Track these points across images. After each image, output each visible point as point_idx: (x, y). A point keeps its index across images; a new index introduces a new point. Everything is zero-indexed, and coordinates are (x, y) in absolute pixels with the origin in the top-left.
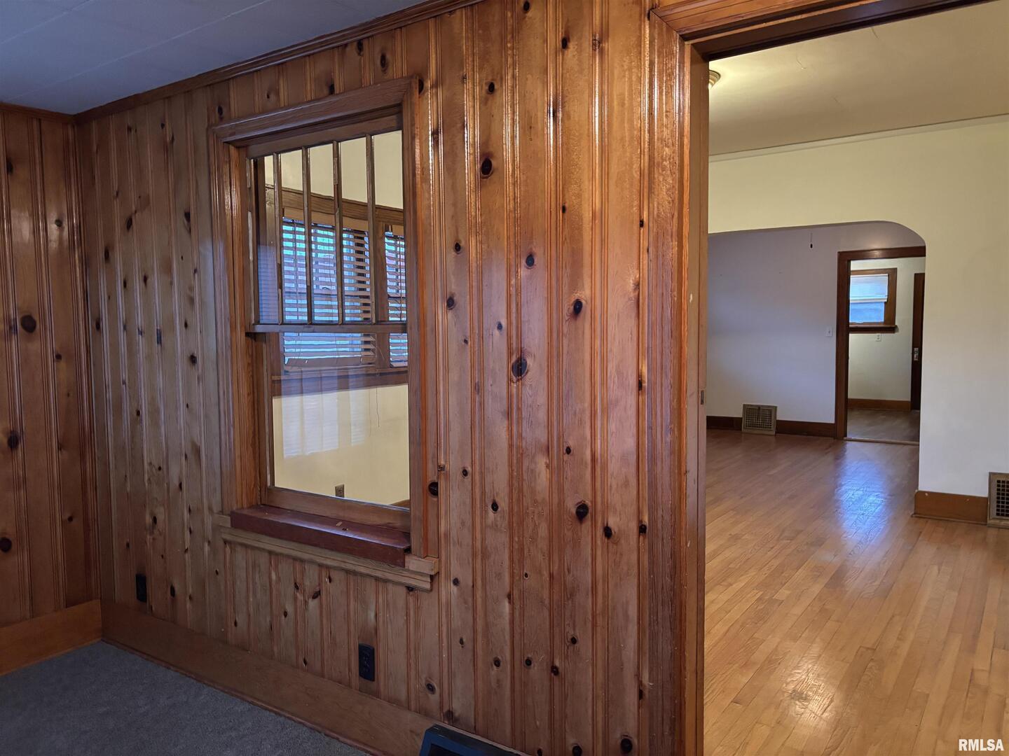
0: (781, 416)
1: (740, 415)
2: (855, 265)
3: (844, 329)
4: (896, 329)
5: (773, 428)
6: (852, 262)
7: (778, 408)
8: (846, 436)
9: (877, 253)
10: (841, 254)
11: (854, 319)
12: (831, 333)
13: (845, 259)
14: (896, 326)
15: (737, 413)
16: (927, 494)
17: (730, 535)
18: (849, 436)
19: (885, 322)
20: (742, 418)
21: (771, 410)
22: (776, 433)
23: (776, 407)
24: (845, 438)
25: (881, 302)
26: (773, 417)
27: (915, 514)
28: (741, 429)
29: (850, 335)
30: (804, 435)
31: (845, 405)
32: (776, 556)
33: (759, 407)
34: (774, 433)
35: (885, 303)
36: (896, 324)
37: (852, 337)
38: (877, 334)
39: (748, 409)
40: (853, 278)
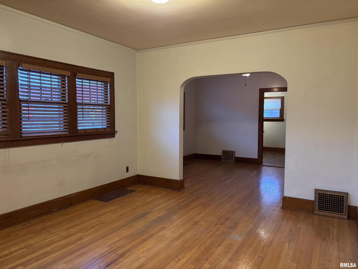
0: (237, 155)
1: (221, 154)
2: (266, 95)
3: (261, 120)
4: (284, 121)
5: (234, 160)
6: (265, 93)
7: (235, 152)
8: (262, 164)
9: (276, 89)
10: (260, 89)
11: (266, 115)
12: (256, 121)
13: (262, 91)
14: (284, 119)
15: (220, 153)
16: (287, 198)
17: (194, 221)
18: (263, 164)
19: (280, 118)
20: (221, 156)
21: (233, 153)
22: (235, 162)
23: (235, 151)
24: (262, 165)
25: (278, 110)
26: (233, 156)
27: (282, 207)
28: (221, 160)
29: (264, 122)
30: (246, 163)
31: (262, 149)
32: (211, 237)
33: (228, 151)
34: (234, 162)
35: (280, 110)
36: (284, 118)
37: (265, 123)
38: (277, 122)
39: (225, 152)
40: (265, 100)
